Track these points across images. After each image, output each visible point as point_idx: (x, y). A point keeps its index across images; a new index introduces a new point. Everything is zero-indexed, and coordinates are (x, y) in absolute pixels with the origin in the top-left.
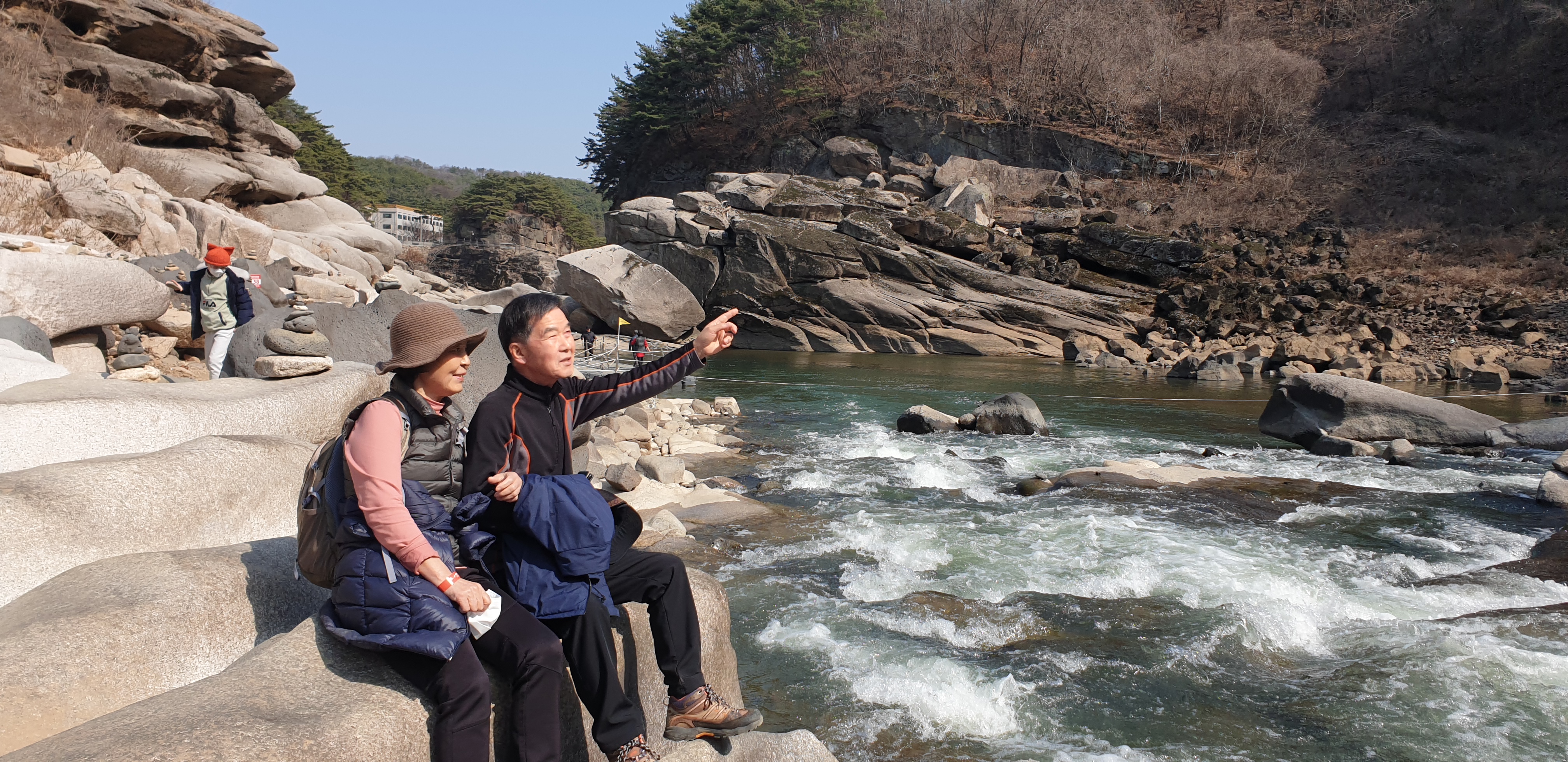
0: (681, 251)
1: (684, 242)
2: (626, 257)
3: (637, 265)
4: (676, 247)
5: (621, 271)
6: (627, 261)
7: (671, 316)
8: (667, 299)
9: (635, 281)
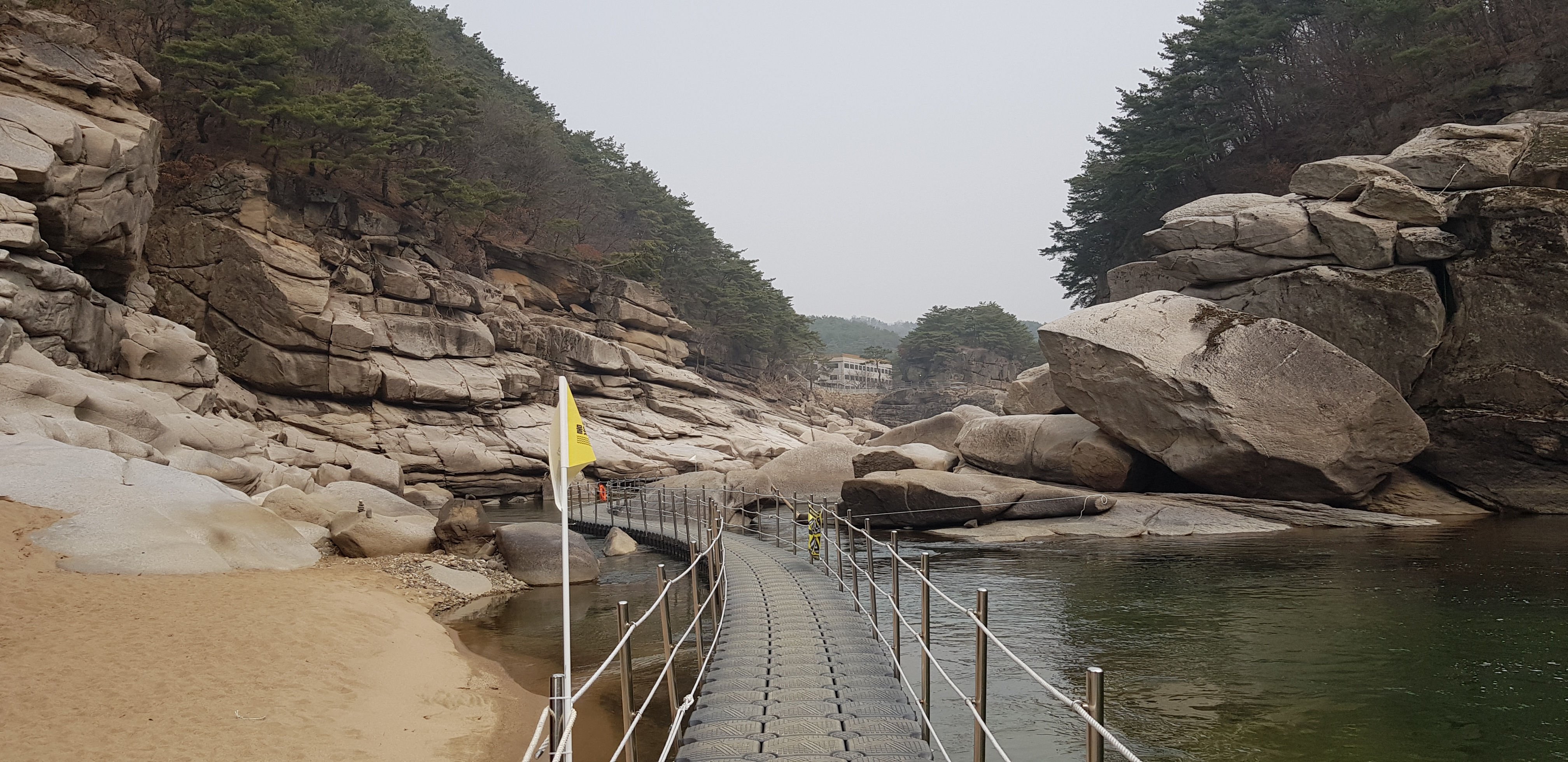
0: (1330, 285)
1: (1336, 263)
2: (1196, 311)
3: (1227, 324)
4: (1318, 278)
5: (1195, 342)
6: (1198, 320)
7: (1343, 438)
8: (1325, 393)
9: (1232, 358)
